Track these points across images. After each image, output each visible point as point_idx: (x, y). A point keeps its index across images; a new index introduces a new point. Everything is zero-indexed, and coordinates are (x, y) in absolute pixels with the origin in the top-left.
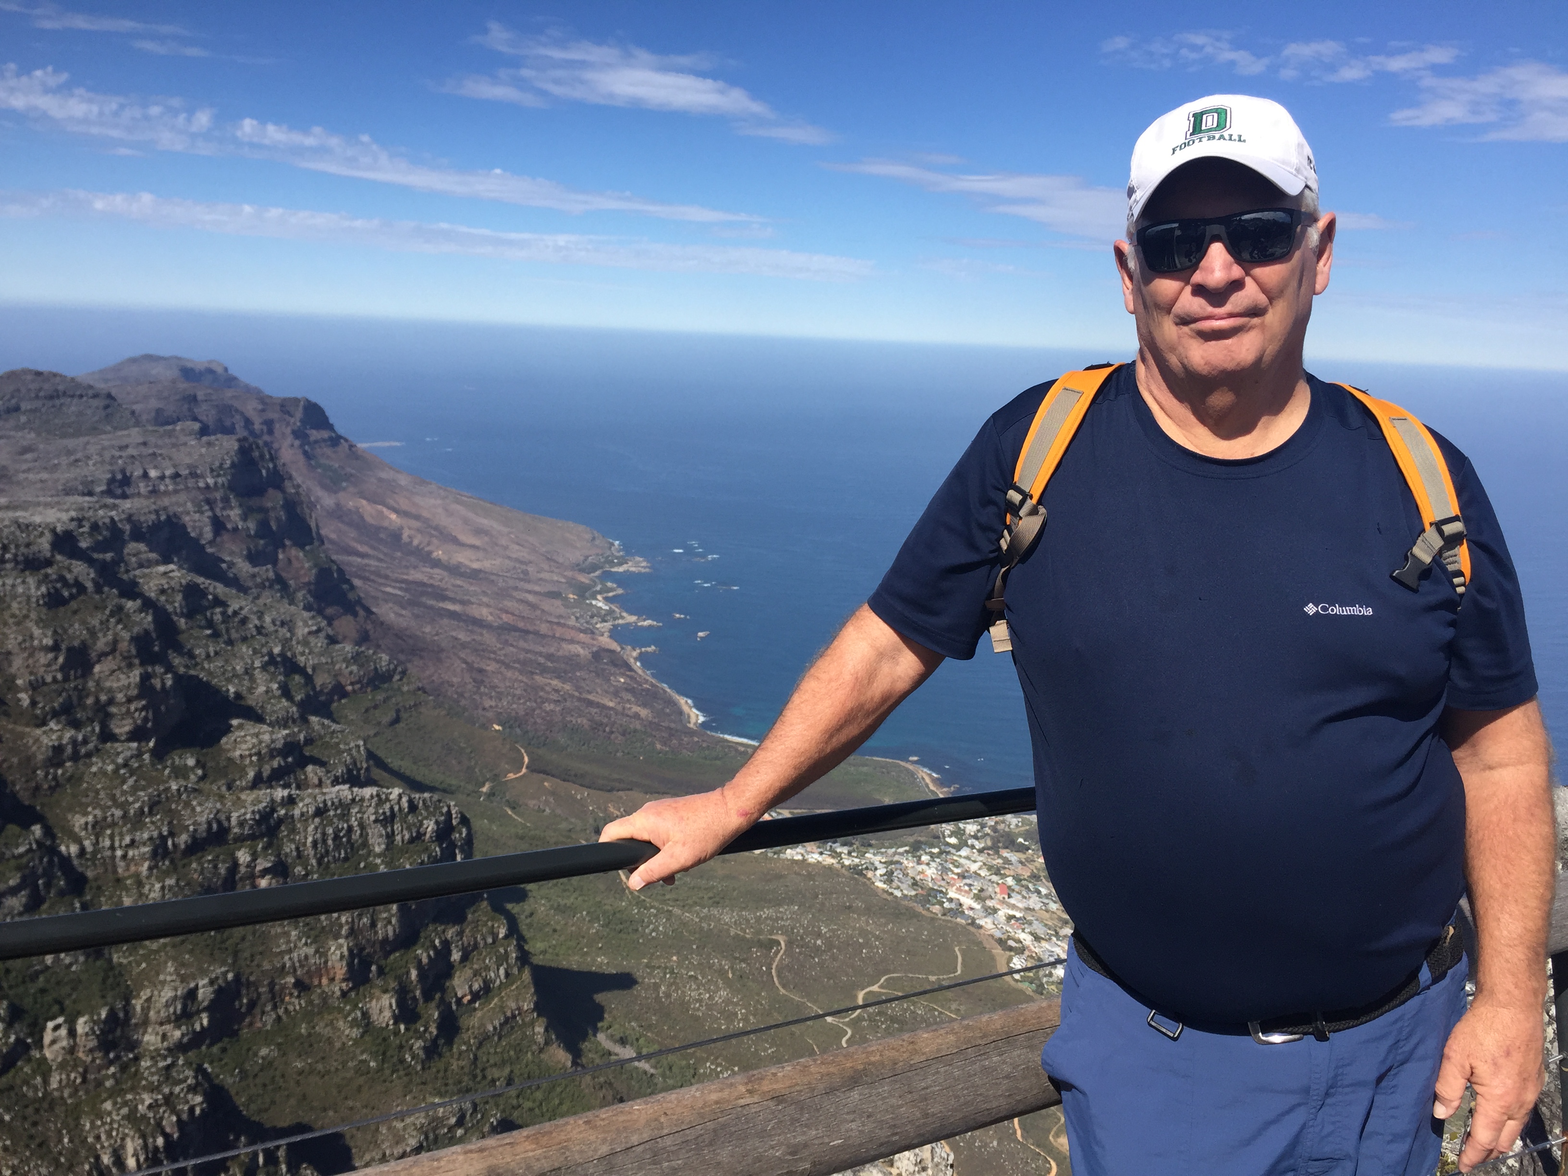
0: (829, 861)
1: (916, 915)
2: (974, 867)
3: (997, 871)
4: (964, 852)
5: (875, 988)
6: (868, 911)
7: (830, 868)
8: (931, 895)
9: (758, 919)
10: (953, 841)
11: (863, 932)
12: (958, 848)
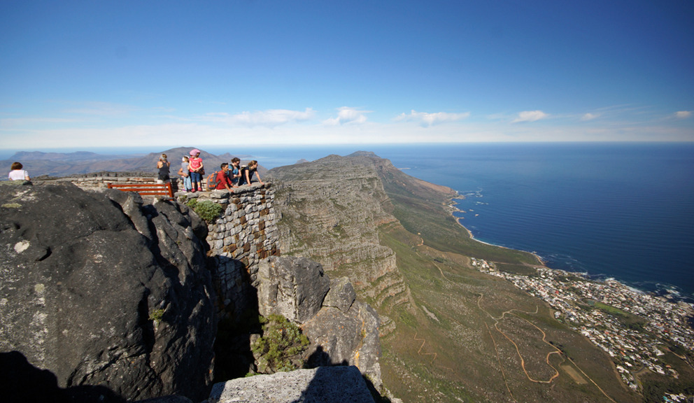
0: (502, 276)
1: (526, 295)
2: (549, 284)
3: (556, 287)
4: (546, 280)
5: (508, 312)
6: (511, 292)
7: (502, 278)
8: (531, 290)
9: (476, 289)
10: (543, 276)
11: (508, 297)
12: (544, 278)
